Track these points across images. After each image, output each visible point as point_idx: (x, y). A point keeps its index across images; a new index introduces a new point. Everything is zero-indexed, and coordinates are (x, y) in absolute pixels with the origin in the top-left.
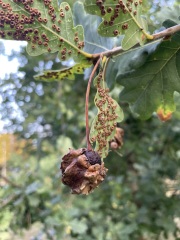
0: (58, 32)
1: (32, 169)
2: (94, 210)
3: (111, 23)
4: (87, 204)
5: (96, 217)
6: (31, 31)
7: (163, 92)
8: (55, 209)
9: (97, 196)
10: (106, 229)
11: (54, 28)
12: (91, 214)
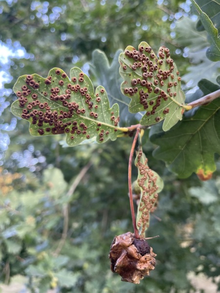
0: (96, 118)
1: (13, 207)
2: (90, 261)
3: (153, 112)
4: (82, 253)
5: (91, 269)
6: (70, 124)
7: (202, 153)
8: (40, 257)
9: (95, 244)
10: (103, 285)
11: (92, 116)
12: (86, 266)
